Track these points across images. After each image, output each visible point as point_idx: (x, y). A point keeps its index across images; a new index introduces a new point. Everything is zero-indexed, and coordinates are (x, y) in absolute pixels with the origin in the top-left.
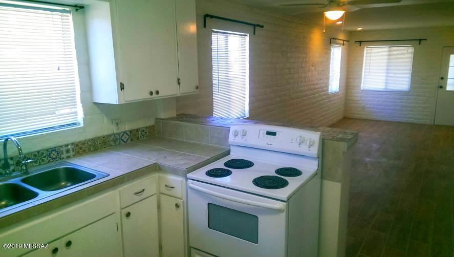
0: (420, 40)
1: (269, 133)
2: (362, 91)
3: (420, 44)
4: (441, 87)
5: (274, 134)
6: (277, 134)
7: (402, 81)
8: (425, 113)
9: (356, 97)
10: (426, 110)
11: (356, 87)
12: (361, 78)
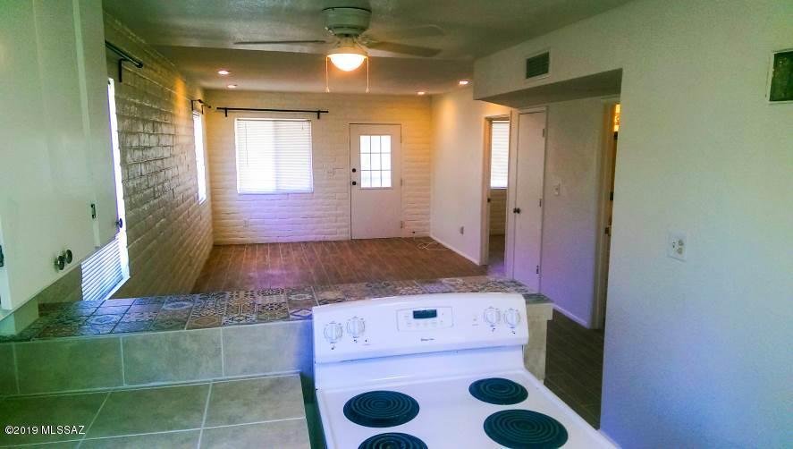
0: (319, 112)
1: (418, 315)
2: (240, 195)
3: (319, 117)
4: (354, 183)
5: (433, 314)
6: (438, 313)
7: (299, 177)
8: (338, 224)
9: (230, 206)
10: (339, 219)
11: (228, 189)
12: (235, 173)
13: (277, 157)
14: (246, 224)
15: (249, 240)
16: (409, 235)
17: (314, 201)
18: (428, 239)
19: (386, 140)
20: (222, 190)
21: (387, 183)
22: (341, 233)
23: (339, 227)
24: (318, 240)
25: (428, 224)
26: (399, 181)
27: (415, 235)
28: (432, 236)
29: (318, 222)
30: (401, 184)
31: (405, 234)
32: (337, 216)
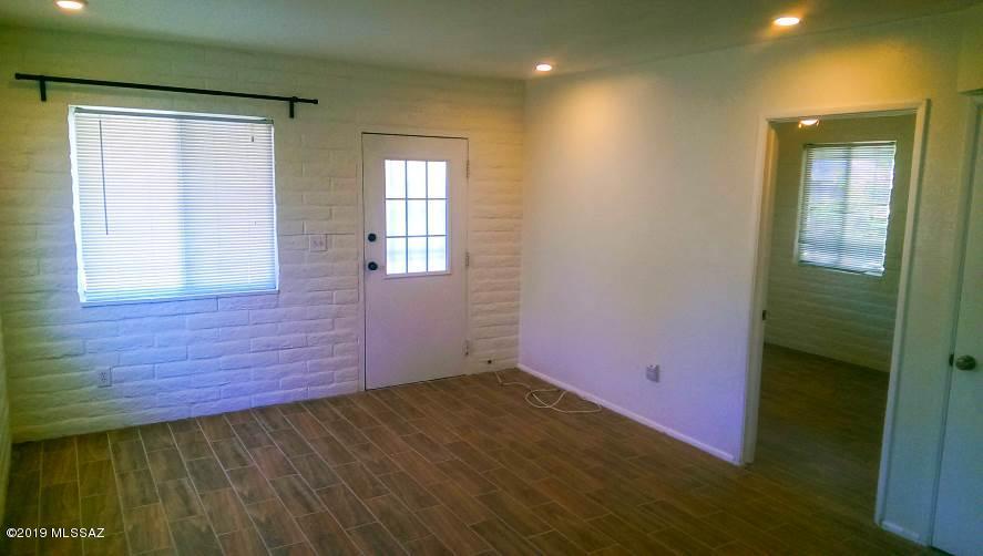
0: (293, 101)
2: (86, 306)
3: (291, 114)
4: (373, 266)
8: (337, 358)
9: (63, 337)
10: (337, 347)
11: (52, 292)
12: (71, 250)
13: (187, 209)
14: (105, 380)
15: (116, 420)
16: (481, 368)
17: (281, 311)
18: (516, 372)
19: (439, 170)
20: (32, 298)
21: (439, 264)
22: (343, 378)
23: (337, 366)
24: (290, 400)
25: (515, 343)
26: (462, 256)
27: (492, 368)
28: (522, 367)
29: (293, 359)
30: (467, 265)
31: (474, 366)
32: (336, 340)
